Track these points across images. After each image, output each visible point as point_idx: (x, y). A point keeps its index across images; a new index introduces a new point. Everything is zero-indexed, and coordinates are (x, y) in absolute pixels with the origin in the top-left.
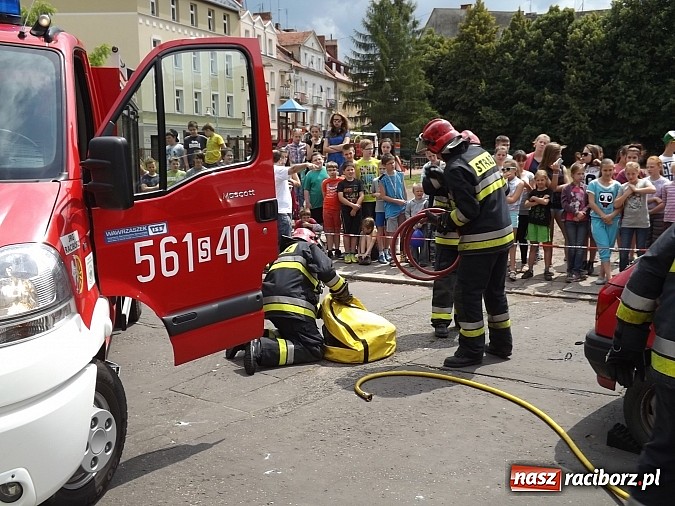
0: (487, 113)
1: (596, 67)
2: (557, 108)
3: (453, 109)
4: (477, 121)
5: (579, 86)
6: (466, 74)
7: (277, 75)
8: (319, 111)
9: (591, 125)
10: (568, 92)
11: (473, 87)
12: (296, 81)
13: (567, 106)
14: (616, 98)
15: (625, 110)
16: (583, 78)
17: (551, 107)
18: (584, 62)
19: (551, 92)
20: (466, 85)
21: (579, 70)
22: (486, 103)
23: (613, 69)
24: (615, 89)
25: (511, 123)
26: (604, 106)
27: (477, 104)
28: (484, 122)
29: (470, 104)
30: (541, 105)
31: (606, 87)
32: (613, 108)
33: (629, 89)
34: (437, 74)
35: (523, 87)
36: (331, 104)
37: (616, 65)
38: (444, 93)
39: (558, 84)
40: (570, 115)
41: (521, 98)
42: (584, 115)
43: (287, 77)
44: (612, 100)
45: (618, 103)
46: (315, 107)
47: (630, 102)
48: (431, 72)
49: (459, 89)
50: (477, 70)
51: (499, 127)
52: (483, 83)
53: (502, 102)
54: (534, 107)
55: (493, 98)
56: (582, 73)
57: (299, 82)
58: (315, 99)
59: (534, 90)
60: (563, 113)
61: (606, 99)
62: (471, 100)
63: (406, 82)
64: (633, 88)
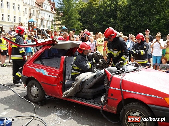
0: (96, 25)
1: (125, 13)
2: (115, 24)
3: (86, 23)
4: (93, 27)
5: (120, 18)
6: (90, 13)
7: (35, 11)
8: (49, 22)
9: (123, 28)
10: (118, 19)
11: (92, 17)
12: (41, 13)
13: (117, 23)
14: (130, 21)
15: (132, 25)
16: (122, 16)
17: (113, 23)
18: (122, 11)
19: (113, 19)
20: (90, 16)
21: (120, 13)
22: (95, 22)
23: (129, 13)
24: (130, 19)
25: (102, 27)
26: (127, 23)
27: (93, 22)
28: (95, 27)
29: (91, 22)
30: (110, 23)
31: (127, 18)
32: (129, 24)
33: (134, 19)
34: (82, 13)
35: (105, 18)
36: (52, 20)
37: (130, 12)
38: (84, 19)
39: (115, 17)
40: (118, 26)
41: (105, 20)
42: (122, 26)
43: (38, 12)
44: (129, 22)
45: (131, 23)
46: (48, 21)
47: (134, 22)
48: (80, 12)
49: (88, 17)
50: (93, 13)
51: (99, 29)
52: (95, 16)
53: (100, 21)
54: (108, 23)
55: (97, 20)
56: (121, 14)
57: (42, 14)
58: (48, 19)
59: (108, 18)
60: (116, 25)
61: (128, 22)
62: (91, 21)
63: (72, 15)
64: (135, 19)
